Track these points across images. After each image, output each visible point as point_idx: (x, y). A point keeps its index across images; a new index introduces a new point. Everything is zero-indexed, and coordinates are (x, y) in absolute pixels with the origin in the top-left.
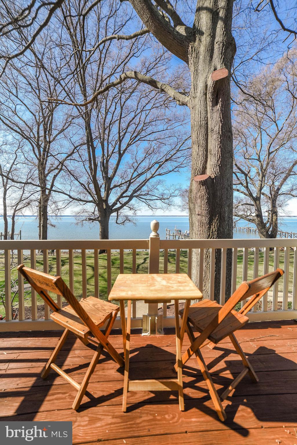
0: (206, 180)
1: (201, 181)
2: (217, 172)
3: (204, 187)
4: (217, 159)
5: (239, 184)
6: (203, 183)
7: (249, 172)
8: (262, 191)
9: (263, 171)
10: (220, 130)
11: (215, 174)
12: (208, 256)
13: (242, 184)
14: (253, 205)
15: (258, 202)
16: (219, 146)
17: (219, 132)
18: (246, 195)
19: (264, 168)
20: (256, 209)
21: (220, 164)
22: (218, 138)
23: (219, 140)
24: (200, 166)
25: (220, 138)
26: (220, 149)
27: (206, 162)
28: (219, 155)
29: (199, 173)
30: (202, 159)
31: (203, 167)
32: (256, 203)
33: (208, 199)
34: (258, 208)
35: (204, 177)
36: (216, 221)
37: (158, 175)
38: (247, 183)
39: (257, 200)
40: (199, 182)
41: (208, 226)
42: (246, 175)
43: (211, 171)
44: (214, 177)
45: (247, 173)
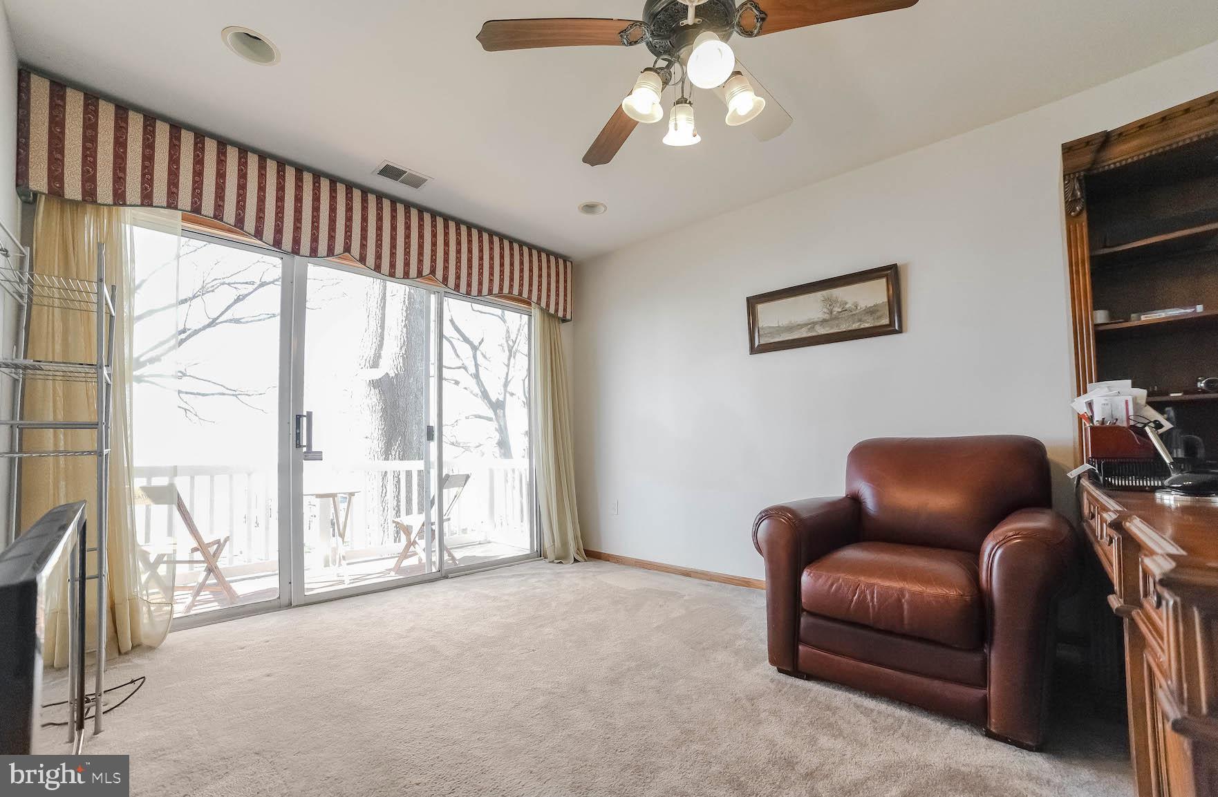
0: (380, 379)
1: (373, 381)
2: (399, 367)
3: (377, 391)
4: (399, 347)
5: (460, 368)
6: (375, 384)
7: (480, 344)
8: (509, 389)
9: (511, 343)
10: (407, 298)
11: (396, 371)
12: (384, 509)
13: (465, 368)
14: (490, 419)
15: (500, 412)
16: (403, 324)
17: (404, 301)
18: (476, 395)
19: (513, 337)
20: (497, 427)
21: (405, 354)
22: (402, 310)
23: (405, 314)
24: (371, 353)
25: (406, 311)
26: (405, 330)
27: (381, 346)
28: (402, 339)
29: (367, 364)
30: (374, 341)
31: (375, 354)
32: (496, 414)
33: (384, 410)
34: (500, 426)
35: (377, 374)
36: (398, 448)
37: (230, 321)
38: (477, 365)
39: (497, 406)
40: (368, 381)
41: (384, 456)
42: (475, 348)
43: (389, 365)
44: (394, 375)
45: (476, 344)
